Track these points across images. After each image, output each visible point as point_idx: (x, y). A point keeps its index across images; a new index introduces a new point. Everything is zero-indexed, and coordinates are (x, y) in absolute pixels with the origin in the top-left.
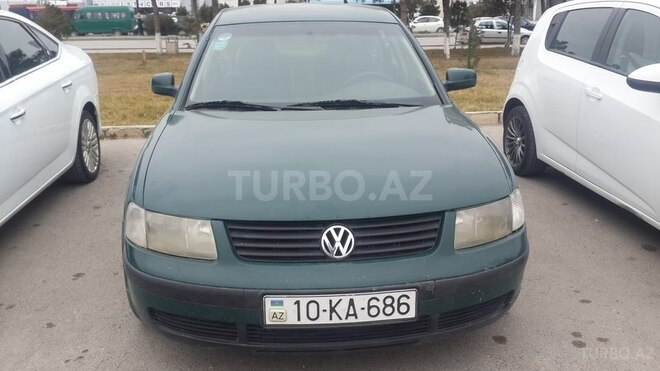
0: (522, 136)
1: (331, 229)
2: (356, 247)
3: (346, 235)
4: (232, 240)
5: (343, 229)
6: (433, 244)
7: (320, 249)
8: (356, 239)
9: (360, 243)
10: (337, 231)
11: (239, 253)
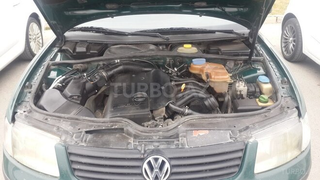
0: (294, 37)
1: (151, 159)
2: (172, 174)
3: (163, 163)
4: (71, 162)
5: (161, 159)
6: (237, 169)
7: (141, 174)
8: (172, 166)
9: (175, 170)
10: (156, 160)
11: (77, 173)
